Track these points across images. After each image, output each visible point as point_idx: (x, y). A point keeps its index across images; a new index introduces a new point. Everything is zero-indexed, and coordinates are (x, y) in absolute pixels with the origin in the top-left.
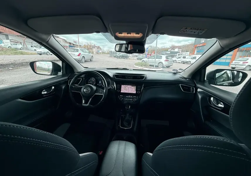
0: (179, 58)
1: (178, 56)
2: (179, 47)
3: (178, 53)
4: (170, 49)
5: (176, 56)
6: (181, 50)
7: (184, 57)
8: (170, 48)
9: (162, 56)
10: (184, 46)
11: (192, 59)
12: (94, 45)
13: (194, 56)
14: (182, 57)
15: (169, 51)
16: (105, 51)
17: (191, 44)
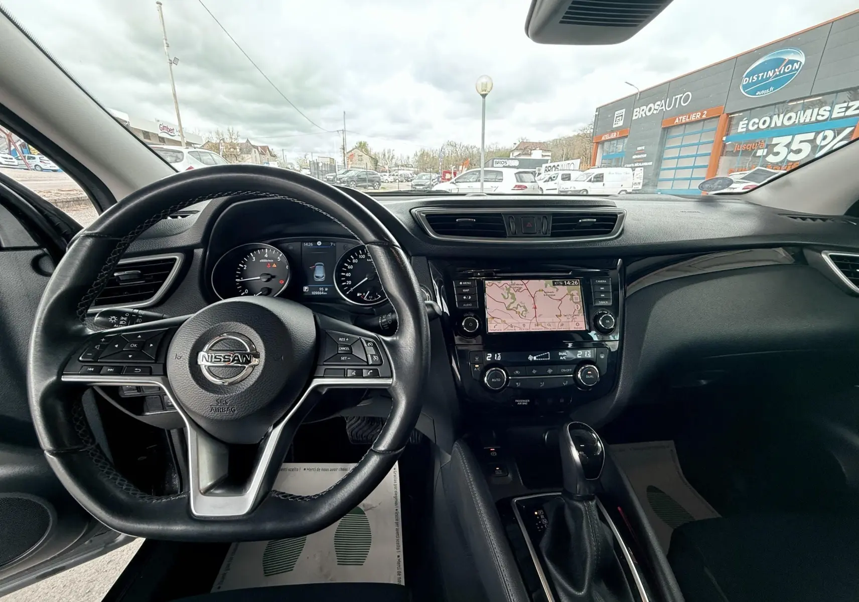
0: (551, 179)
1: (545, 175)
2: (542, 146)
3: (544, 166)
4: (516, 153)
5: (539, 174)
6: (550, 154)
7: (567, 178)
8: (516, 149)
9: (501, 173)
10: (557, 143)
11: (590, 181)
12: (244, 141)
13: (596, 171)
14: (560, 177)
15: (511, 157)
16: (291, 164)
17: (578, 136)
